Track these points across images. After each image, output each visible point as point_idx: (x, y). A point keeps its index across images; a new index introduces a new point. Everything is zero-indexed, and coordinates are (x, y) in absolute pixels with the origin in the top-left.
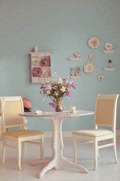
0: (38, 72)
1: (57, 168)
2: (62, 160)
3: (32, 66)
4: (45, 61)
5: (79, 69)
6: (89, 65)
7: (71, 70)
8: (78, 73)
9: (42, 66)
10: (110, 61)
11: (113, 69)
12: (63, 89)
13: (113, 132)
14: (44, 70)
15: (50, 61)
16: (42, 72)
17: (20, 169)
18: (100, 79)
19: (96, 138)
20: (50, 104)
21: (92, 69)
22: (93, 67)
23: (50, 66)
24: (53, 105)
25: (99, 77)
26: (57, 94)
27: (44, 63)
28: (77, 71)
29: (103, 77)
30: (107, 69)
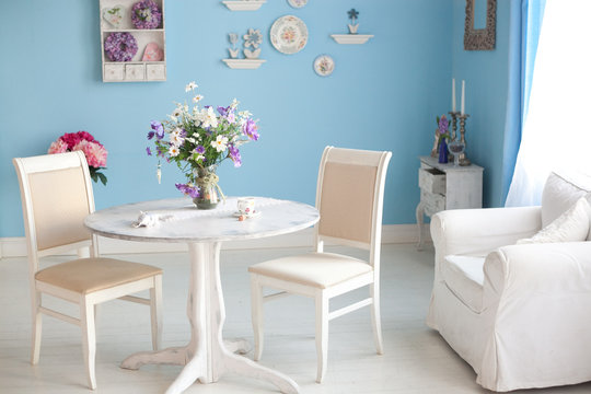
0: (124, 47)
1: (207, 378)
2: (222, 355)
3: (104, 28)
4: (147, 12)
5: (255, 38)
6: (288, 24)
7: (229, 38)
8: (253, 49)
9: (135, 27)
10: (353, 14)
11: (362, 39)
12: (220, 144)
13: (373, 265)
14: (143, 38)
15: (160, 10)
16: (134, 49)
17: (94, 385)
18: (323, 69)
19: (324, 291)
20: (179, 187)
21: (298, 39)
22: (298, 33)
23: (160, 26)
24: (188, 191)
25: (318, 63)
26: (200, 157)
27: (144, 19)
28: (247, 45)
29: (330, 62)
30: (342, 39)
